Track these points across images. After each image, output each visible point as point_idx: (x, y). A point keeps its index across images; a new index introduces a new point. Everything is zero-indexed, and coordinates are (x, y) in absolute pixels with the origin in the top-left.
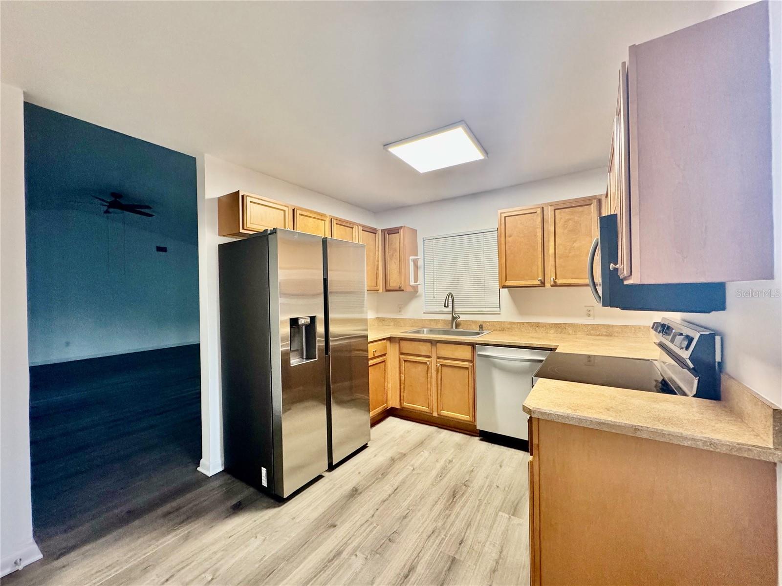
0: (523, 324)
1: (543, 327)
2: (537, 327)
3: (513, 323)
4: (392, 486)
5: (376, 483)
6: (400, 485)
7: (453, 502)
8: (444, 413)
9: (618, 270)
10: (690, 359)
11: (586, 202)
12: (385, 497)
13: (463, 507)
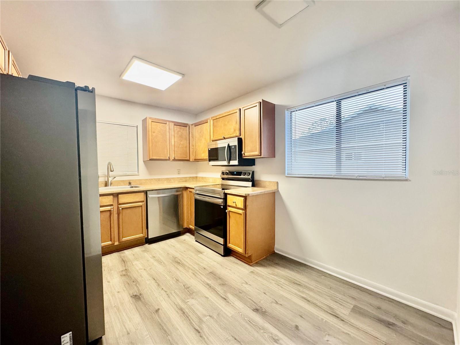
0: (152, 180)
1: (161, 180)
2: (159, 180)
3: (147, 180)
4: (150, 280)
5: (138, 286)
6: (152, 277)
7: (182, 264)
8: (124, 239)
9: (244, 154)
10: (251, 178)
11: (185, 125)
12: (155, 284)
13: (187, 262)
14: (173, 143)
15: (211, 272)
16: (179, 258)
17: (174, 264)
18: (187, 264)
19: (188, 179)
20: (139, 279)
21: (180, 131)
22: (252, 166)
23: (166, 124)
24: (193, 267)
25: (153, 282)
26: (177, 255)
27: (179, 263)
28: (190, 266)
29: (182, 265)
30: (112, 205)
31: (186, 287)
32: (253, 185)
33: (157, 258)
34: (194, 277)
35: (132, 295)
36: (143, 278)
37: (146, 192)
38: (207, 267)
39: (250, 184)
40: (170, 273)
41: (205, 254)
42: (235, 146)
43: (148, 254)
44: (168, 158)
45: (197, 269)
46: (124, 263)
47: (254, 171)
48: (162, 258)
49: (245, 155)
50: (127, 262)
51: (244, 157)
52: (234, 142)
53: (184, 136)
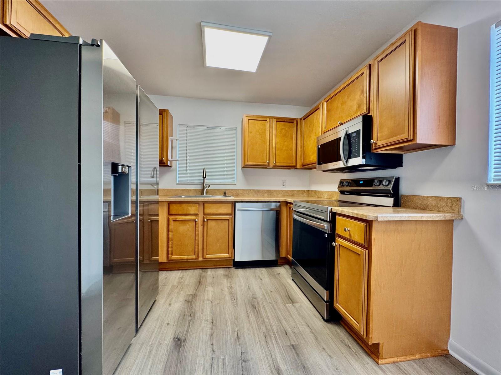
0: (250, 191)
3: (244, 190)
4: (207, 321)
5: (191, 325)
6: (213, 318)
7: (257, 311)
8: (208, 256)
9: (376, 144)
10: (392, 189)
11: (291, 121)
12: (209, 331)
13: (266, 311)
14: (274, 145)
15: (293, 346)
16: (259, 300)
17: (248, 307)
18: (264, 314)
19: (295, 192)
20: (198, 314)
21: (283, 129)
22: (395, 168)
23: (266, 121)
24: (270, 323)
25: (209, 326)
26: (259, 295)
27: (255, 308)
28: (266, 320)
29: (257, 313)
30: (196, 215)
31: (243, 358)
32: (397, 204)
33: (233, 290)
34: (263, 342)
35: (176, 337)
36: (202, 315)
37: (234, 204)
38: (291, 332)
39: (390, 201)
40: (236, 321)
41: (297, 305)
42: (358, 132)
43: (227, 281)
44: (267, 164)
45: (275, 328)
46: (199, 284)
47: (399, 178)
48: (239, 292)
49: (378, 144)
50: (202, 284)
51: (375, 149)
52: (357, 126)
53: (290, 135)
